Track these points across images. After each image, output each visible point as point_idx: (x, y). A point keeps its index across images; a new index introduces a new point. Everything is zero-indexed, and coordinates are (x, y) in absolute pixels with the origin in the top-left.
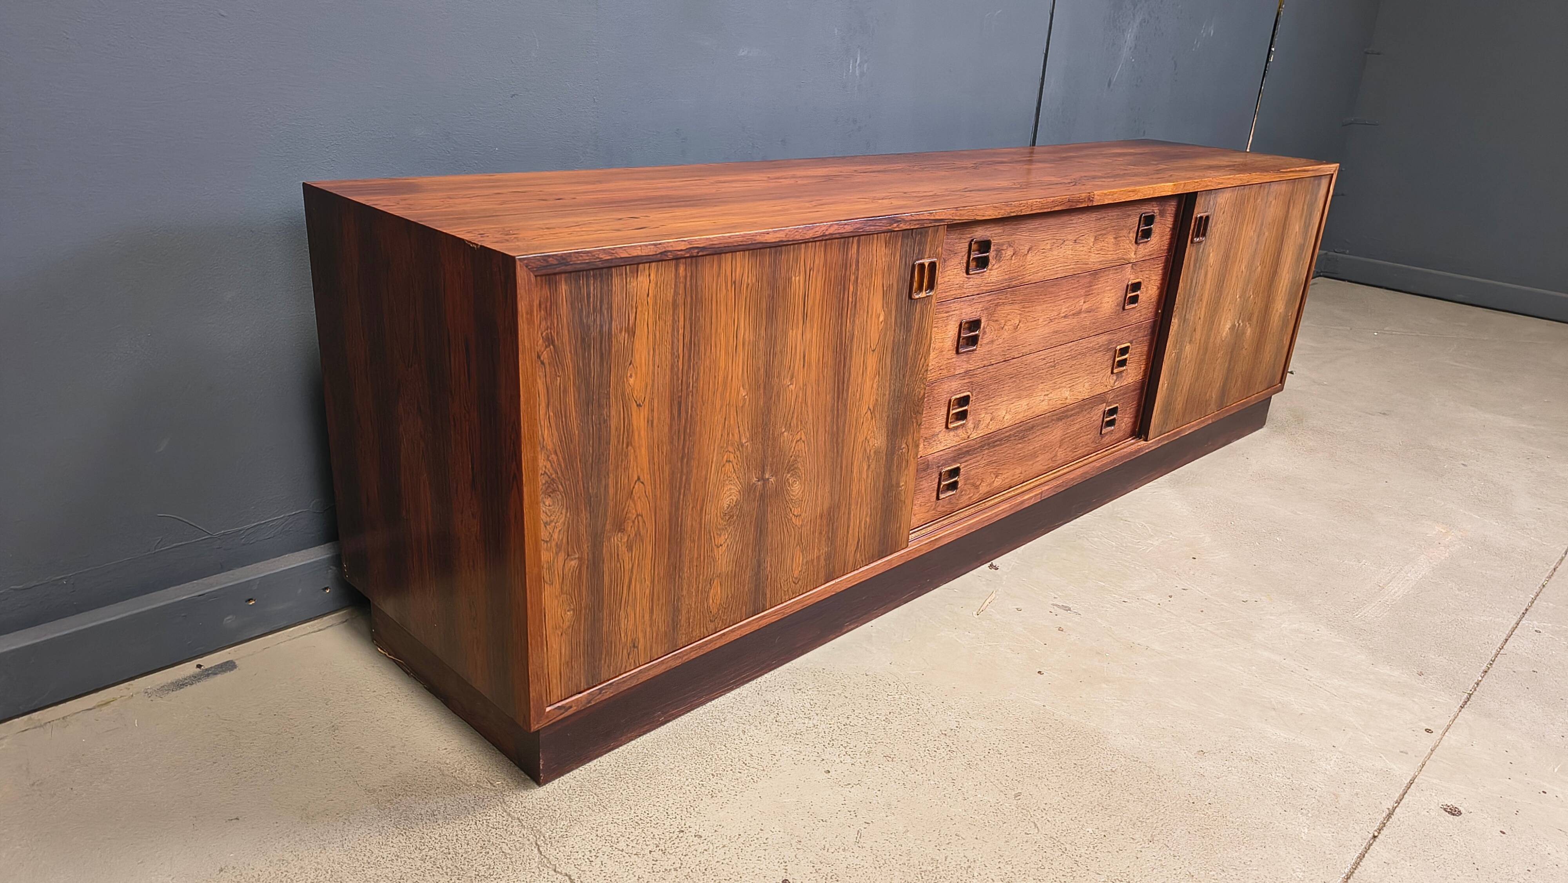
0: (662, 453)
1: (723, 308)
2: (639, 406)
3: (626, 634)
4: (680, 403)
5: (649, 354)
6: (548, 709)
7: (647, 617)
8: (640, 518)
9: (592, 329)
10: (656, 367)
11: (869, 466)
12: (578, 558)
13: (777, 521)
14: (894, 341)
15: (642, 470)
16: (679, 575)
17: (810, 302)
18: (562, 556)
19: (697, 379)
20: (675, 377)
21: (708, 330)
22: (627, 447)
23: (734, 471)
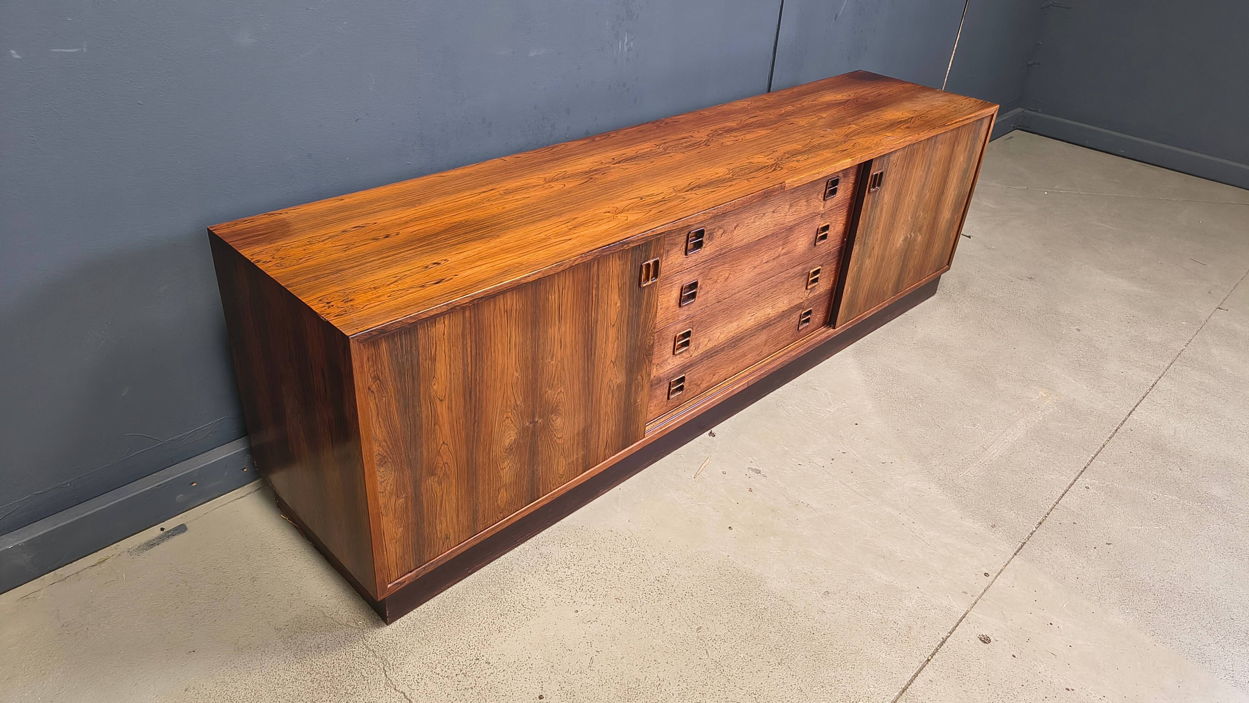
0: (460, 424)
1: (499, 329)
2: (441, 400)
3: (441, 532)
4: (470, 393)
5: (447, 369)
6: (389, 586)
7: (455, 520)
8: (446, 465)
9: (405, 364)
10: (452, 375)
11: (613, 396)
12: (405, 497)
13: (545, 444)
14: (628, 316)
15: (446, 437)
16: (476, 491)
17: (564, 309)
18: (393, 499)
19: (482, 375)
20: (466, 377)
21: (488, 345)
22: (434, 426)
23: (512, 422)
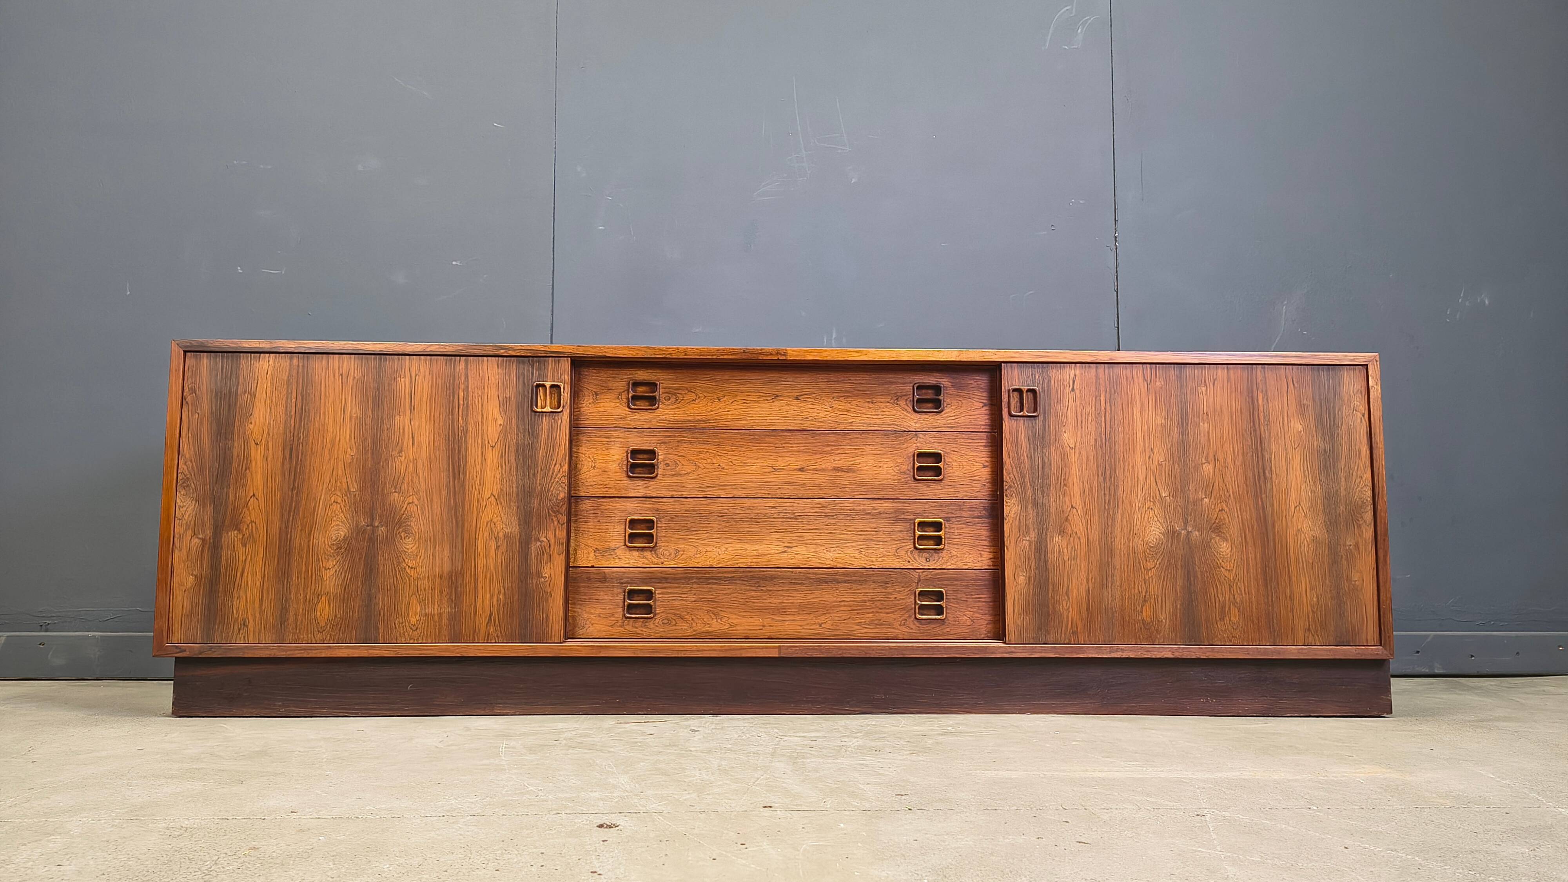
0: (275, 481)
2: (257, 444)
3: (238, 611)
5: (266, 412)
6: (167, 645)
7: (257, 604)
8: (253, 524)
10: (272, 420)
11: (498, 547)
12: (202, 539)
13: (389, 566)
15: (257, 489)
16: (288, 580)
17: (418, 397)
18: (189, 533)
19: (307, 436)
20: (288, 430)
21: (317, 404)
22: (246, 470)
23: (342, 511)
